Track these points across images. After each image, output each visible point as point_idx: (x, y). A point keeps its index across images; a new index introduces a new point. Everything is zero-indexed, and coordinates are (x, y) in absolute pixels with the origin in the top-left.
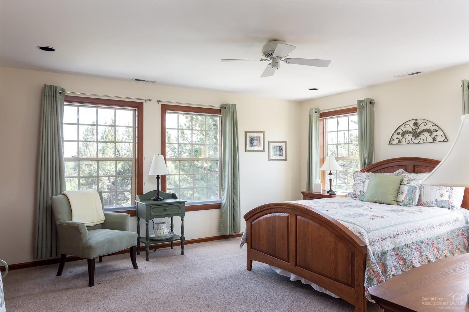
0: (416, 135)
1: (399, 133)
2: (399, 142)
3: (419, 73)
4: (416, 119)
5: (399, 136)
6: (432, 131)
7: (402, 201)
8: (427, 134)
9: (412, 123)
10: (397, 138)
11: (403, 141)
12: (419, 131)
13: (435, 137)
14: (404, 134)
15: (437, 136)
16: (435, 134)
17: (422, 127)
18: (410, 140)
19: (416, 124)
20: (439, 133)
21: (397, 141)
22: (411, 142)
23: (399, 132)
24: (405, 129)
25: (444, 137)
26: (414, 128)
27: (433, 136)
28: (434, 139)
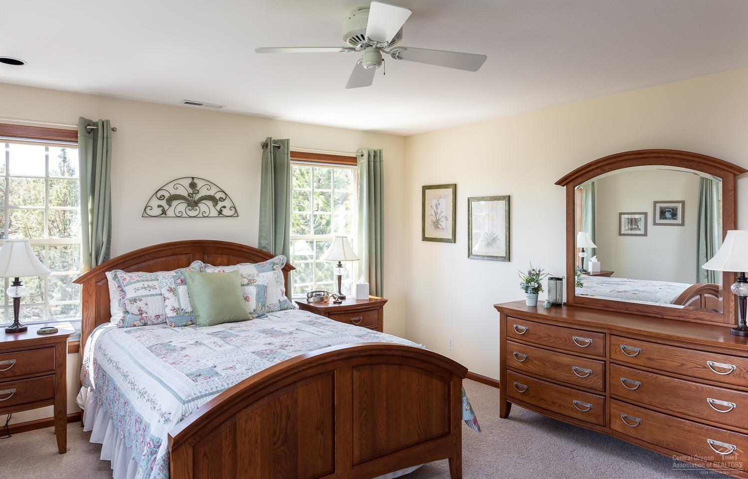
0: (193, 204)
1: (162, 198)
2: (164, 212)
3: (200, 105)
4: (193, 178)
5: (163, 203)
6: (218, 199)
7: (254, 311)
8: (210, 203)
9: (186, 183)
10: (159, 206)
11: (170, 212)
12: (197, 197)
13: (222, 209)
14: (172, 199)
15: (224, 207)
16: (220, 204)
17: (203, 192)
18: (184, 211)
19: (193, 185)
20: (227, 203)
21: (159, 211)
22: (185, 215)
23: (163, 196)
24: (173, 192)
25: (234, 210)
26: (191, 191)
27: (218, 207)
28: (220, 212)
